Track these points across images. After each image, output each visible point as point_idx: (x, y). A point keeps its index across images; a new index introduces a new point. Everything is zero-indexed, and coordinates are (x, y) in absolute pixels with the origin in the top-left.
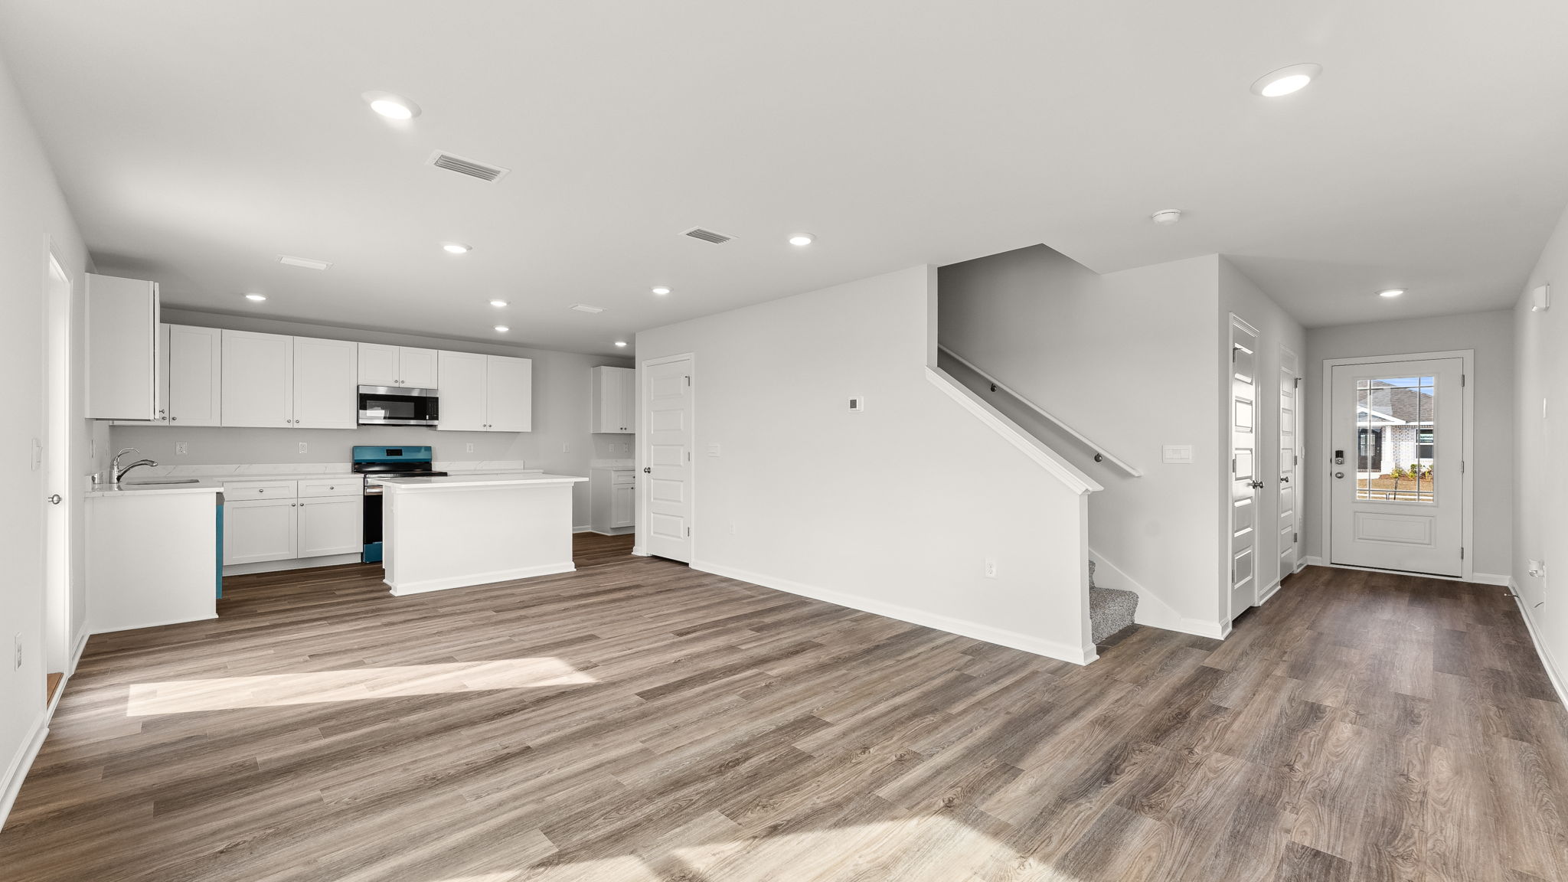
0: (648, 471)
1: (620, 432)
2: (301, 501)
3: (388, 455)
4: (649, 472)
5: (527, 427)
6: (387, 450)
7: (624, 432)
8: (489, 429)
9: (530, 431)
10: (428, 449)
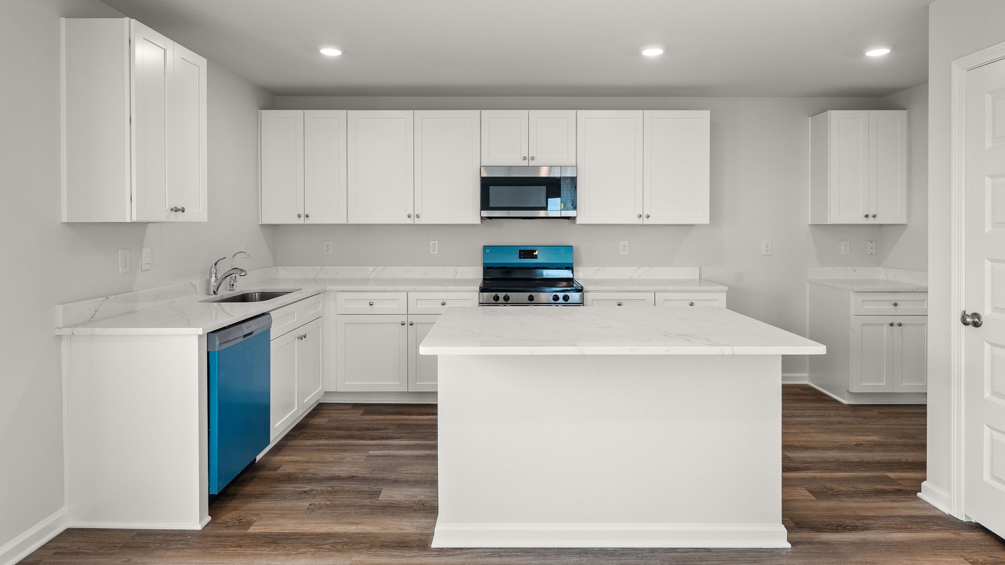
0: (973, 321)
1: (864, 221)
2: (412, 319)
3: (520, 258)
4: (976, 325)
5: (702, 216)
6: (520, 251)
7: (871, 221)
8: (646, 222)
9: (707, 221)
10: (569, 249)
